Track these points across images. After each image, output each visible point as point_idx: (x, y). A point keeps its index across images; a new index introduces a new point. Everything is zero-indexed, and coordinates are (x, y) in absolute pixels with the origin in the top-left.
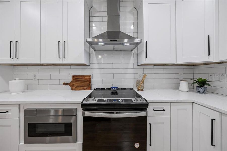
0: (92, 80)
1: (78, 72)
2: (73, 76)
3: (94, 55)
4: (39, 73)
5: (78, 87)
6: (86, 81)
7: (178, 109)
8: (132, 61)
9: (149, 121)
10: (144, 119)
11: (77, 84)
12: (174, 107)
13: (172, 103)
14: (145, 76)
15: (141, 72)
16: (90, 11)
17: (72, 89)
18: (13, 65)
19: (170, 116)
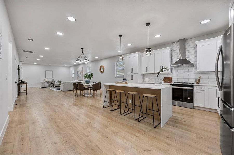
0: (173, 79)
1: (167, 76)
2: (164, 77)
3: (173, 69)
4: (152, 76)
5: (166, 81)
6: (170, 79)
7: (209, 89)
8: (194, 70)
9: (194, 91)
10: (193, 90)
11: (166, 80)
12: (206, 88)
13: (206, 86)
14: (200, 77)
15: (199, 75)
16: (172, 51)
17: (164, 82)
18: (144, 74)
19: (205, 91)
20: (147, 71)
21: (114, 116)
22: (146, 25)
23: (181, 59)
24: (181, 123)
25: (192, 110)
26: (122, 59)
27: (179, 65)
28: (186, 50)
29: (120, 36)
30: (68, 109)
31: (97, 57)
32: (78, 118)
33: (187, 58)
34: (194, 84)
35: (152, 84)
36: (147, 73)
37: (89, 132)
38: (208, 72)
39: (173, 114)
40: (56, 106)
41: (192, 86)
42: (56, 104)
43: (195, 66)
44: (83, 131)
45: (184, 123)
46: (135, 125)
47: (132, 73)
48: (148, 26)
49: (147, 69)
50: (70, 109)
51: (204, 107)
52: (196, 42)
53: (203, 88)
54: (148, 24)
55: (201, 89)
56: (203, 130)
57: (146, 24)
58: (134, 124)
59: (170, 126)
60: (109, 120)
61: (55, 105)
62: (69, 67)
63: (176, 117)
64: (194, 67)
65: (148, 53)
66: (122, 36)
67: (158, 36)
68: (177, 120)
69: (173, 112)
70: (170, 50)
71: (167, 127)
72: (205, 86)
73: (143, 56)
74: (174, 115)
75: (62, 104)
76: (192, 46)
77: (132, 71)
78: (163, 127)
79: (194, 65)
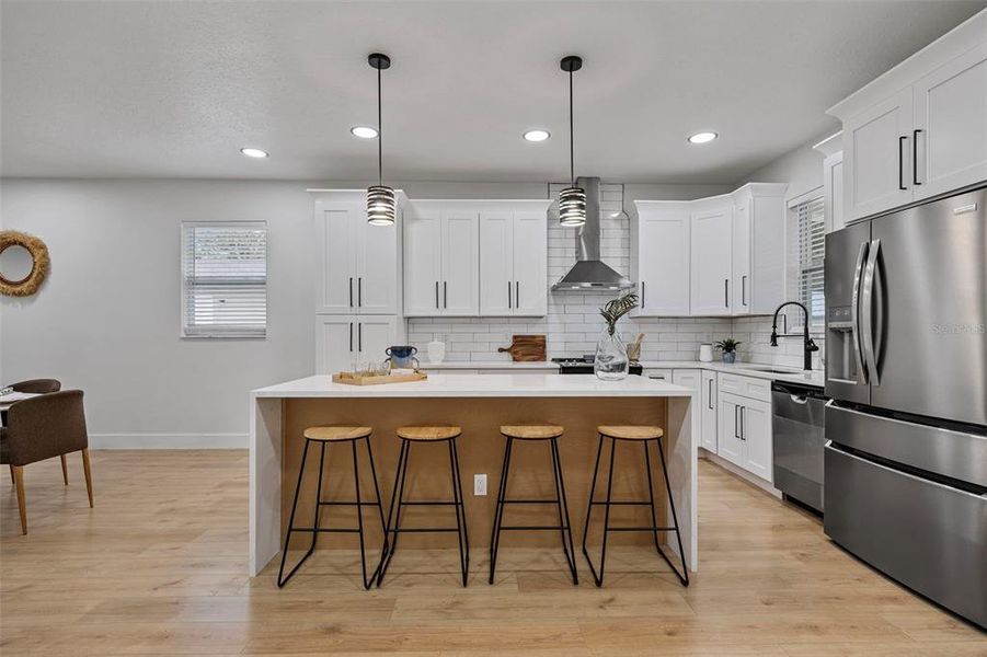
0: (548, 345)
1: (522, 330)
2: (515, 337)
5: (524, 355)
6: (537, 345)
7: (682, 378)
11: (521, 350)
12: (674, 375)
14: (641, 337)
17: (514, 359)
20: (441, 305)
22: (563, 68)
23: (586, 259)
27: (588, 285)
29: (373, 56)
33: (602, 260)
35: (479, 369)
36: (441, 312)
38: (659, 318)
47: (358, 310)
48: (571, 71)
49: (441, 292)
52: (638, 204)
53: (668, 375)
54: (571, 63)
57: (566, 58)
66: (388, 62)
67: (536, 136)
73: (416, 219)
77: (356, 298)
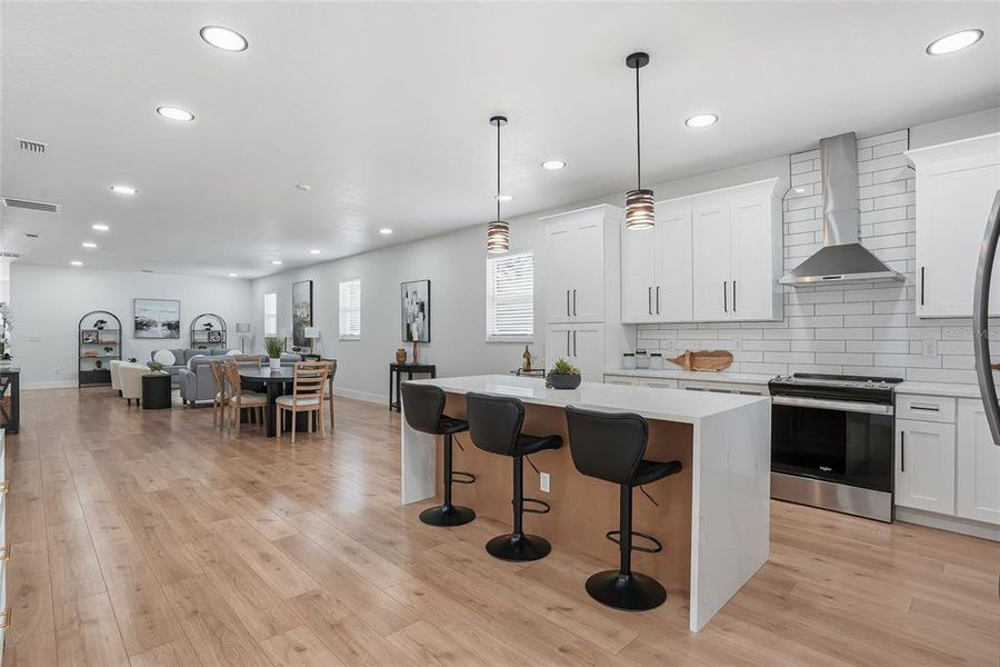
3: (794, 298)
7: (976, 413)
8: (901, 307)
9: (899, 427)
10: (890, 420)
13: (959, 400)
16: (784, 201)
18: (637, 324)
19: (956, 424)
20: (654, 310)
21: (451, 560)
22: (629, 65)
23: (838, 243)
24: (805, 607)
25: (885, 532)
26: (507, 247)
28: (863, 193)
29: (492, 119)
30: (218, 516)
31: (386, 231)
32: (257, 567)
33: (864, 244)
34: (898, 388)
36: (655, 319)
37: (300, 650)
39: (772, 550)
40: (162, 496)
41: (887, 398)
42: (160, 484)
43: (906, 283)
44: (267, 645)
45: (825, 604)
46: (552, 616)
47: (572, 318)
48: (637, 68)
49: (654, 297)
50: (225, 518)
51: (952, 514)
52: (914, 155)
53: (947, 407)
54: (638, 60)
55: (934, 413)
56: (922, 651)
57: (629, 58)
58: (549, 609)
59: (744, 626)
60: (417, 585)
61: (156, 489)
62: (251, 281)
63: (790, 569)
64: (904, 289)
65: (640, 215)
66: (505, 119)
67: (702, 121)
68: (790, 585)
69: (774, 539)
70: (775, 194)
71: (725, 630)
72: (957, 398)
74: (778, 559)
75: (195, 484)
76: (892, 175)
77: (571, 309)
78: (701, 631)
79: (903, 281)
